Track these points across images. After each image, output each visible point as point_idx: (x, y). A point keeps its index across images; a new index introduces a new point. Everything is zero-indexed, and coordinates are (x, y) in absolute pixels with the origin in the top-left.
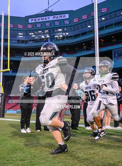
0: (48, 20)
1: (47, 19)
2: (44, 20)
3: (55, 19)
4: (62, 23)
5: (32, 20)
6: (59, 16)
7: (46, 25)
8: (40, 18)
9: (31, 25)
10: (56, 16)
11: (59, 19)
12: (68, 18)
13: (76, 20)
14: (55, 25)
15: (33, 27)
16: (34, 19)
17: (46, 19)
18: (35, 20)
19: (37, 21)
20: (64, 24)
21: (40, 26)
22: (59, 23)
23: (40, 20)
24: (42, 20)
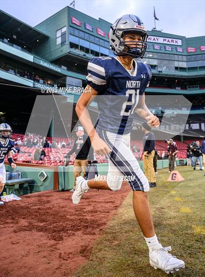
0: (156, 42)
1: (156, 40)
2: (152, 41)
3: (165, 42)
4: (174, 50)
6: (170, 40)
7: (155, 48)
10: (167, 39)
11: (170, 43)
12: (181, 45)
13: (191, 50)
14: (166, 50)
17: (154, 39)
20: (177, 51)
22: (170, 48)
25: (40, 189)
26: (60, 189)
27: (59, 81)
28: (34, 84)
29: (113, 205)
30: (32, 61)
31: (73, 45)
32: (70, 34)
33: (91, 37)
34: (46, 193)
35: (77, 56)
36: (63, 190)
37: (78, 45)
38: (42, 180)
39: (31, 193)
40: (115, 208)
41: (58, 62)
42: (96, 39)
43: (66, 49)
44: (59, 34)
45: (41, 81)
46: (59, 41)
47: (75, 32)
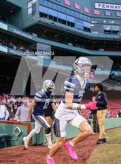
0: (118, 9)
2: (114, 9)
5: (99, 5)
7: (117, 15)
8: (109, 5)
9: (99, 12)
15: (102, 14)
16: (102, 4)
17: (116, 7)
18: (103, 6)
19: (106, 8)
21: (110, 15)
23: (110, 7)
24: (111, 8)
25: (15, 143)
26: (33, 143)
27: (30, 47)
28: (8, 50)
29: (81, 159)
30: (7, 30)
31: (42, 15)
32: (40, 5)
33: (59, 7)
34: (21, 147)
35: (47, 24)
36: (36, 145)
37: (47, 15)
38: (17, 135)
39: (7, 147)
40: (84, 161)
41: (29, 30)
42: (63, 8)
43: (37, 18)
44: (30, 5)
45: (15, 47)
46: (30, 11)
47: (44, 3)
